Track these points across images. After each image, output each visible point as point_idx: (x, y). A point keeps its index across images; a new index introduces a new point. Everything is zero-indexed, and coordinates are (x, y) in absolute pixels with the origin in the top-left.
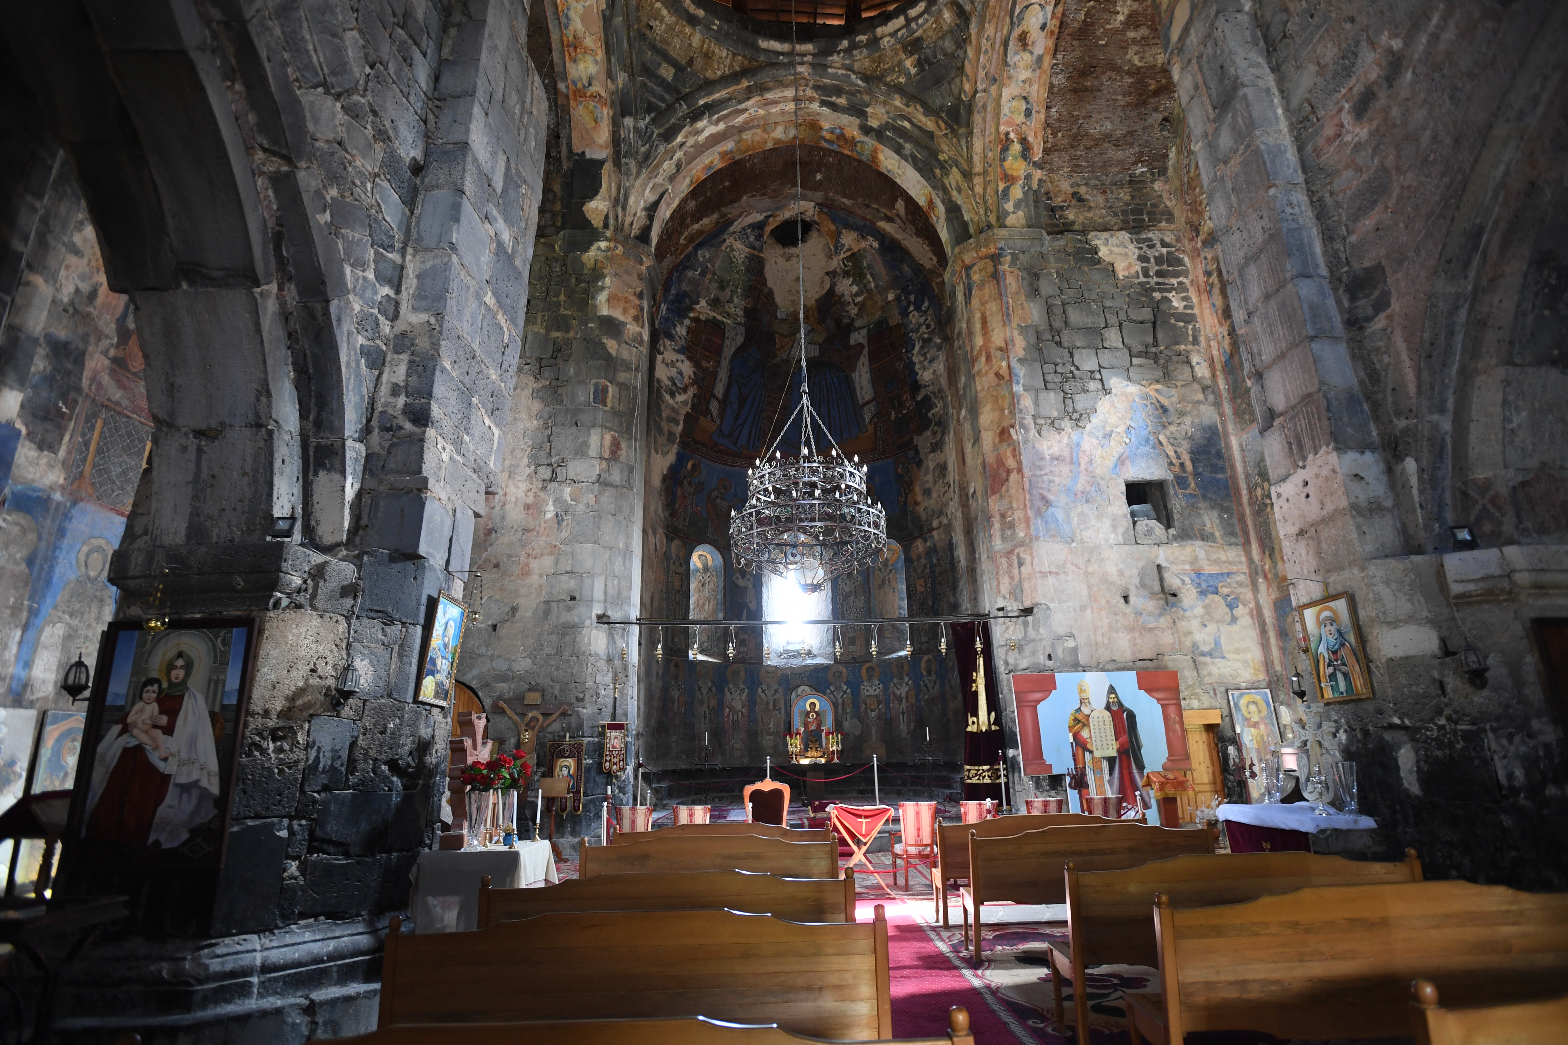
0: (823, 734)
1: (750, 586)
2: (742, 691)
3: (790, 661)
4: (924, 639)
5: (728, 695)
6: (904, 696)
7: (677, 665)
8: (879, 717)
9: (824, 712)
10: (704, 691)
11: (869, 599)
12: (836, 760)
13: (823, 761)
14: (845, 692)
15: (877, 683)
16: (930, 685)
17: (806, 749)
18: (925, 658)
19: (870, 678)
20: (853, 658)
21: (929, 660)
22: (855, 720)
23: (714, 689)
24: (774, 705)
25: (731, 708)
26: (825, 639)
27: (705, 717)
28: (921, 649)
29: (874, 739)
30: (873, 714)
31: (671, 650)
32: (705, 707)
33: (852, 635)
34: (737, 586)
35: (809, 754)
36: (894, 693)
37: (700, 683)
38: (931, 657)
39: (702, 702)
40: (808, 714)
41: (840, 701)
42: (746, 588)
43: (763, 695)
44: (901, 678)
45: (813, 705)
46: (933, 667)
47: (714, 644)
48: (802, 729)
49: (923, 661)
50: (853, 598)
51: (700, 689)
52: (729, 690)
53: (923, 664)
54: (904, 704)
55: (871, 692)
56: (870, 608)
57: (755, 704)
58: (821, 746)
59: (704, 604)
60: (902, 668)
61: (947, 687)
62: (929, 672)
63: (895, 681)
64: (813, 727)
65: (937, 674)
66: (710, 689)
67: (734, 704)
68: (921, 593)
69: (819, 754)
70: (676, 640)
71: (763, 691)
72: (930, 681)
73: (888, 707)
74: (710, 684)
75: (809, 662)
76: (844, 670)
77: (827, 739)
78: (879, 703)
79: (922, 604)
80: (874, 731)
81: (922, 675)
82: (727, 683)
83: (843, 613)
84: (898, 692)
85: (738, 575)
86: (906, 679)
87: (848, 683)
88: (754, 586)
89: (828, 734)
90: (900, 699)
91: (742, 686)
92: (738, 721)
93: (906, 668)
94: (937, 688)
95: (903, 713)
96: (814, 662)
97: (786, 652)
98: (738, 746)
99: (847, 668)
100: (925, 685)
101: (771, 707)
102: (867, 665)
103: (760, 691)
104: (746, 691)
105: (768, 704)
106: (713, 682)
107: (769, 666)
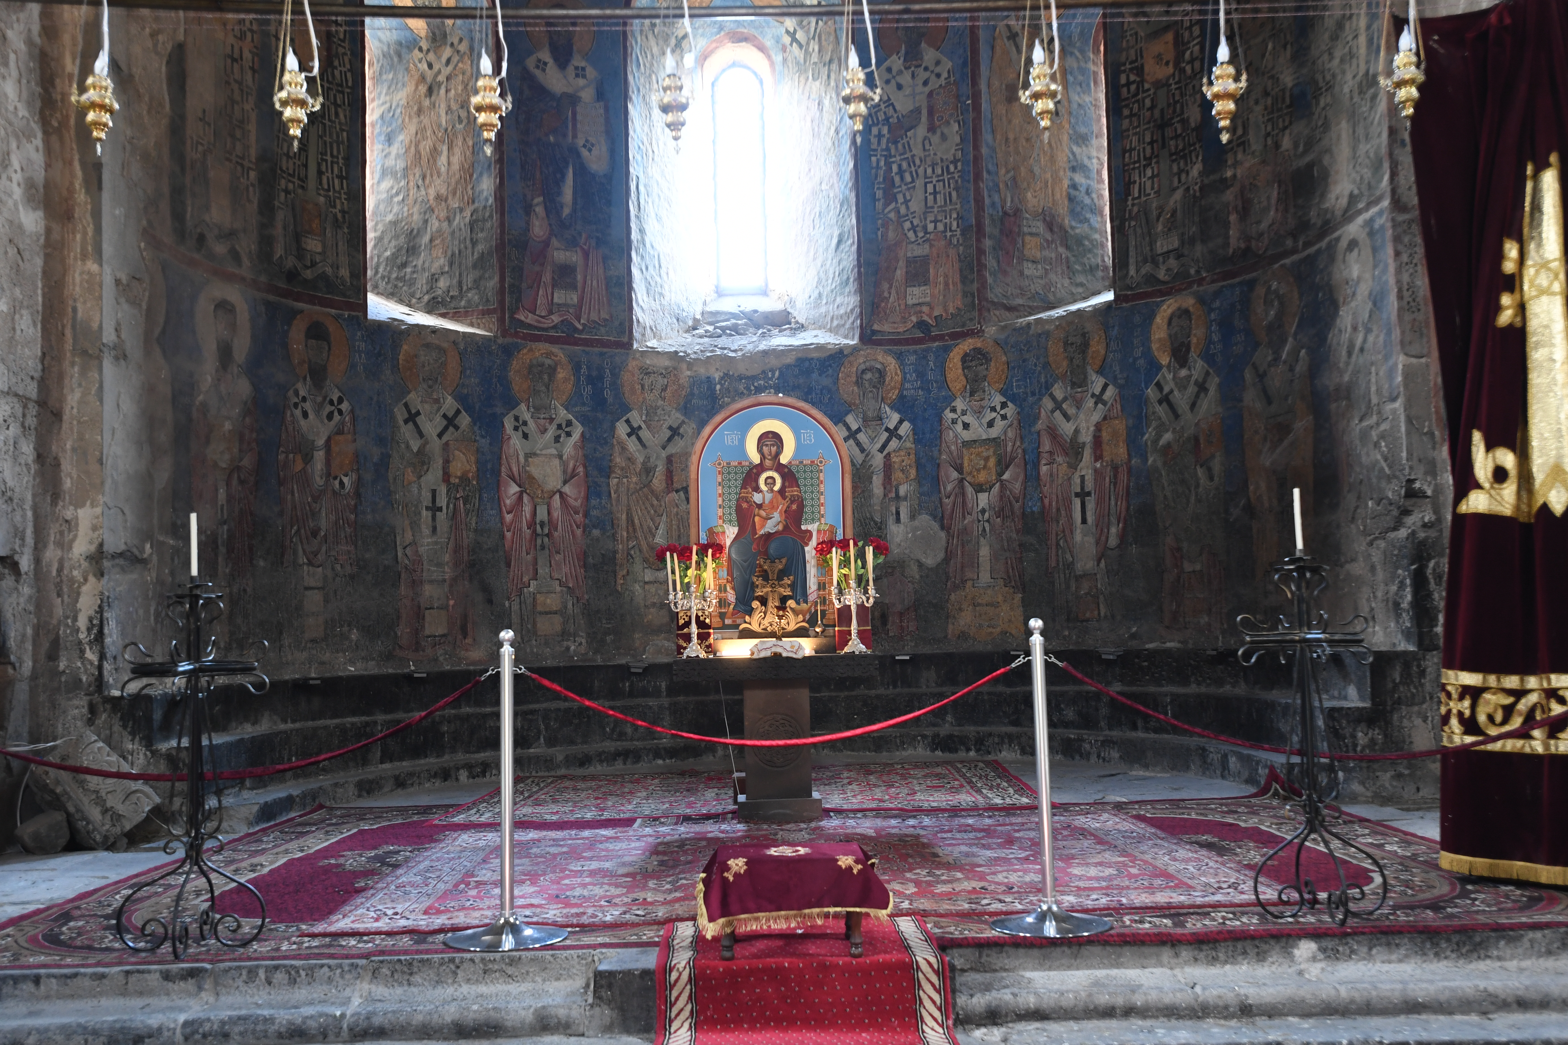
0: (810, 551)
1: (587, 95)
2: (565, 429)
3: (723, 341)
4: (1161, 246)
5: (515, 442)
6: (1086, 437)
7: (317, 332)
8: (1003, 510)
9: (814, 468)
10: (431, 427)
11: (977, 131)
12: (855, 646)
13: (807, 647)
14: (893, 433)
15: (998, 399)
16: (1181, 400)
17: (744, 606)
18: (1168, 307)
19: (974, 387)
20: (921, 325)
21: (1184, 313)
22: (925, 519)
23: (465, 420)
24: (669, 475)
25: (526, 482)
26: (832, 268)
27: (435, 509)
28: (1151, 279)
29: (985, 577)
30: (983, 499)
31: (292, 276)
32: (433, 477)
33: (919, 251)
34: (541, 91)
35: (754, 623)
36: (1053, 432)
37: (414, 398)
38: (1188, 301)
39: (422, 460)
40: (751, 476)
41: (878, 460)
42: (573, 99)
43: (632, 445)
44: (1079, 381)
45: (771, 440)
46: (1197, 336)
47: (468, 280)
48: (731, 532)
49: (1160, 320)
50: (921, 131)
51: (412, 417)
52: (520, 424)
53: (1159, 330)
54: (1087, 466)
55: (978, 431)
56: (977, 159)
57: (606, 471)
58: (799, 590)
59: (435, 152)
60: (1084, 347)
61: (1251, 398)
62: (1180, 354)
63: (1058, 391)
64: (772, 524)
65: (1208, 357)
66: (450, 422)
67: (535, 471)
68: (1159, 85)
69: (792, 622)
70: (313, 245)
71: (634, 431)
72: (1182, 385)
73: (1032, 477)
74: (449, 404)
75: (780, 340)
76: (892, 363)
77: (824, 566)
78: (1003, 465)
79: (1162, 125)
80: (985, 552)
81: (1154, 366)
82: (511, 403)
83: (889, 183)
84: (1067, 428)
85: (545, 55)
86: (1097, 383)
87: (903, 405)
88: (600, 95)
89: (824, 549)
90: (1073, 450)
91: (563, 414)
92: (552, 523)
93: (1097, 347)
94: (1209, 404)
95: (1083, 495)
96: (797, 341)
97: (713, 317)
98: (552, 601)
99: (899, 357)
100: (1165, 400)
101: (658, 482)
102: (967, 345)
103: (622, 429)
104: (578, 430)
105: (648, 470)
106: (461, 398)
107: (654, 352)
